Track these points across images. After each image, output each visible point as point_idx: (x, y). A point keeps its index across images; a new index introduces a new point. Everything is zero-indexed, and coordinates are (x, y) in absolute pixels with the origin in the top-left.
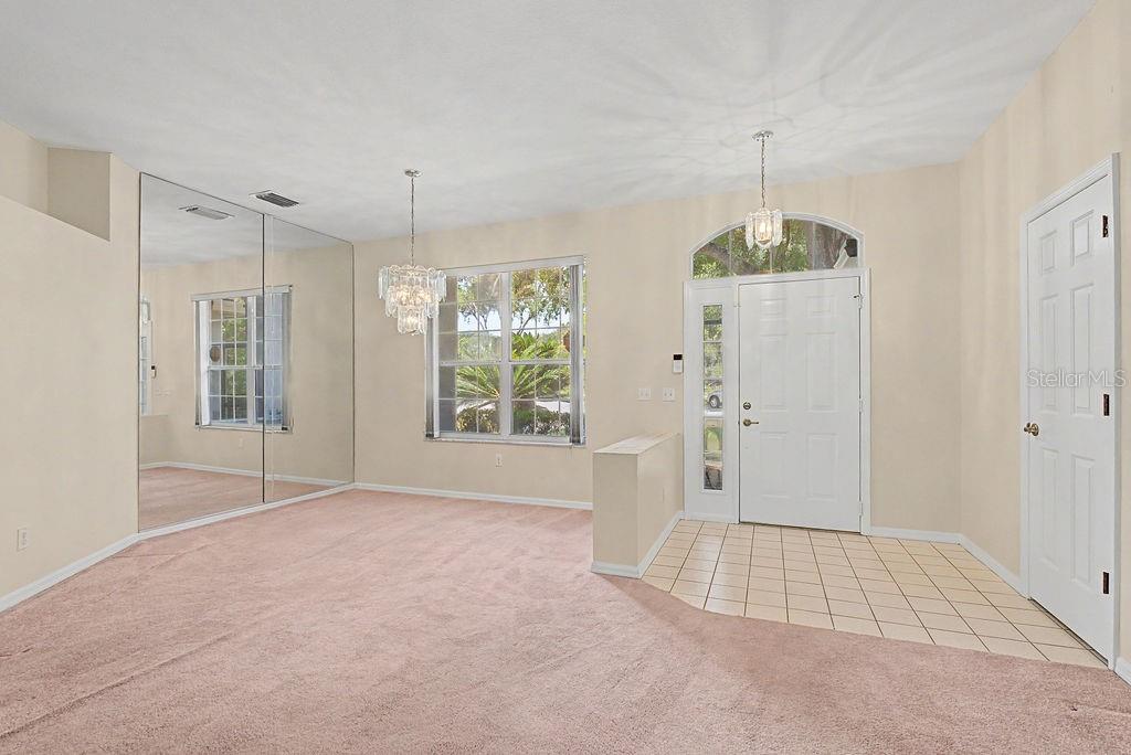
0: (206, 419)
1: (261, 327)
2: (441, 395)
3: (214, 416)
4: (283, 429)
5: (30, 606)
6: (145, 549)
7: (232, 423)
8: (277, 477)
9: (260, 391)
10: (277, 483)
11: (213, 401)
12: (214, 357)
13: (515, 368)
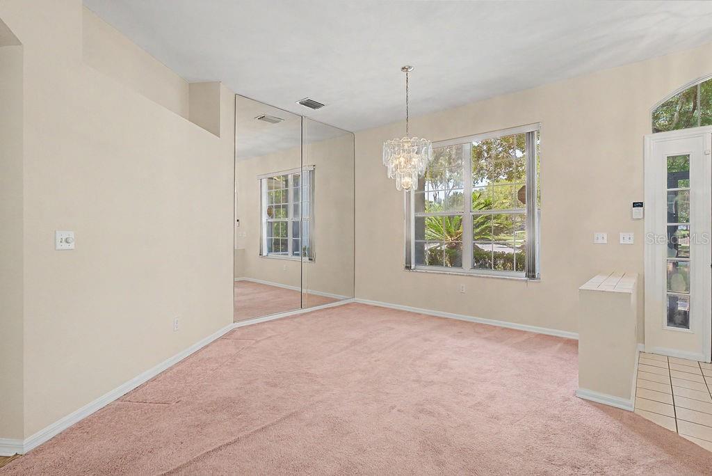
0: (265, 253)
1: (296, 193)
2: (416, 238)
3: (270, 250)
4: (310, 259)
5: (180, 368)
6: (239, 333)
7: (279, 255)
8: (309, 291)
9: (295, 234)
10: (310, 295)
11: (270, 241)
12: (270, 214)
13: (475, 217)
